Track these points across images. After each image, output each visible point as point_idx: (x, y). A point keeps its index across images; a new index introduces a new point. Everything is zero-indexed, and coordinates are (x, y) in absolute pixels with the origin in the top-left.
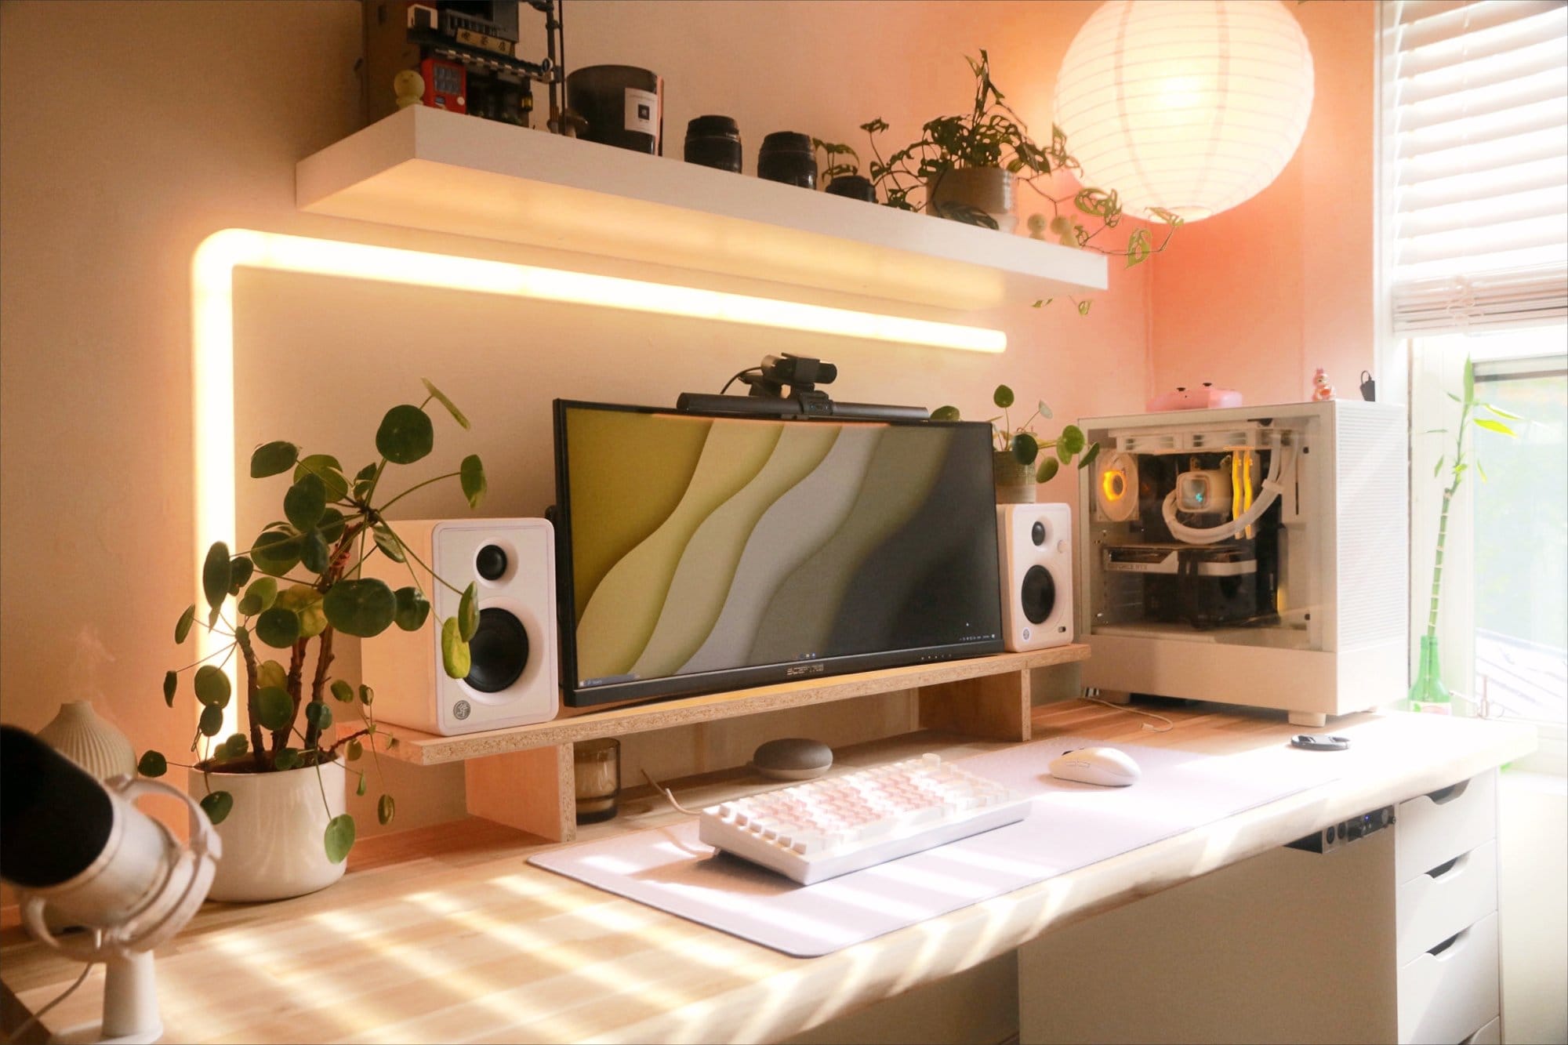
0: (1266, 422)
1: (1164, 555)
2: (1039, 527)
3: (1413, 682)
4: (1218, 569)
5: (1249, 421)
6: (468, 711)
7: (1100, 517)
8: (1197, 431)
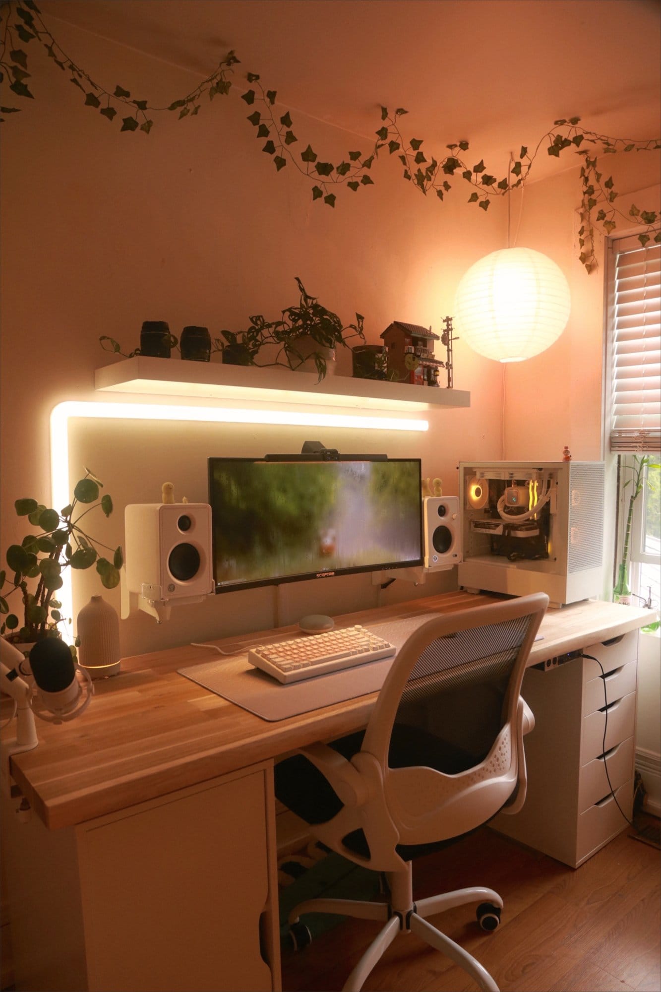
0: (540, 469)
1: (497, 526)
2: (443, 508)
3: (616, 585)
4: (521, 534)
5: (533, 468)
6: (174, 589)
7: (469, 507)
8: (511, 471)
